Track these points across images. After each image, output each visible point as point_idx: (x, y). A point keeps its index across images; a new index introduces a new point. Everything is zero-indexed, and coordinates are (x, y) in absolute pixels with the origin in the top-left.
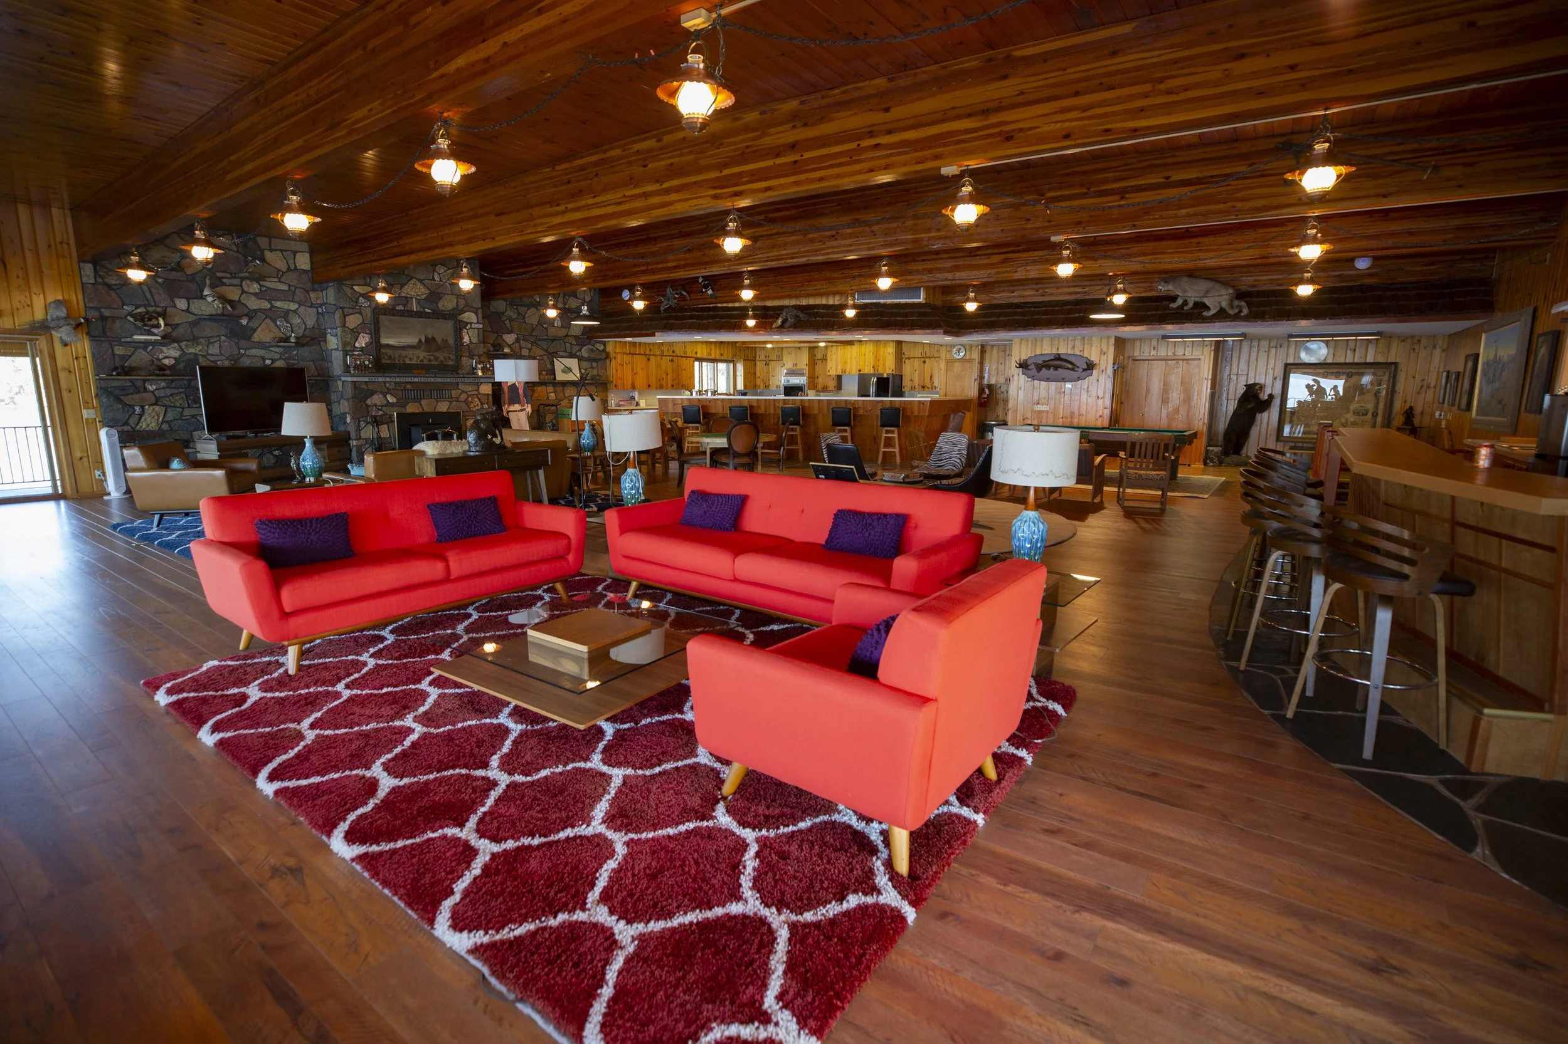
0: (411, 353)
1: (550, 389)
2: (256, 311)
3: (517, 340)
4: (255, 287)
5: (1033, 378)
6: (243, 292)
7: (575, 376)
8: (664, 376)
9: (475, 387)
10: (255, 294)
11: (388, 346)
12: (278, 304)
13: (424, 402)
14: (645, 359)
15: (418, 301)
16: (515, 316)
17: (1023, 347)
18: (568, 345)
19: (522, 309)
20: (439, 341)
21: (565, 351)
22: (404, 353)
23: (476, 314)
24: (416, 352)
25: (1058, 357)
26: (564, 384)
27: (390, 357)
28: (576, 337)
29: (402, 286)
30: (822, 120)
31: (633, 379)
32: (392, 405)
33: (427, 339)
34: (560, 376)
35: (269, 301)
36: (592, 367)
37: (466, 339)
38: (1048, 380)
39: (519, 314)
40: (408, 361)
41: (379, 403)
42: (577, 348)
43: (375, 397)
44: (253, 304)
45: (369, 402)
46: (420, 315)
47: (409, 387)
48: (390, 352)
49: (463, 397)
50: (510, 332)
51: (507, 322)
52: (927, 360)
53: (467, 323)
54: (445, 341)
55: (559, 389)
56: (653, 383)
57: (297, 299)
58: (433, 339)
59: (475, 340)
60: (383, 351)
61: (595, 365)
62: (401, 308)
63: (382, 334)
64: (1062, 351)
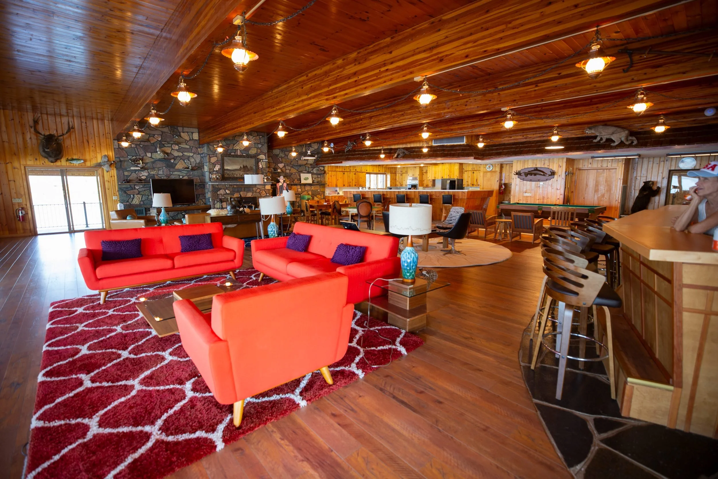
0: (237, 172)
1: (299, 187)
2: (177, 157)
3: (284, 166)
4: (177, 147)
5: (523, 180)
6: (172, 149)
7: (310, 181)
8: (351, 181)
9: (263, 186)
10: (177, 150)
11: (227, 170)
12: (186, 154)
13: (241, 193)
14: (342, 173)
15: (241, 151)
16: (283, 156)
17: (518, 164)
18: (307, 168)
19: (287, 153)
20: (249, 167)
21: (306, 170)
22: (234, 173)
23: (265, 155)
24: (239, 172)
25: (536, 169)
26: (305, 185)
27: (228, 174)
28: (311, 164)
29: (234, 145)
30: (366, 60)
31: (336, 182)
32: (228, 194)
33: (244, 167)
34: (303, 182)
35: (182, 153)
36: (318, 177)
37: (260, 166)
38: (531, 180)
39: (285, 155)
40: (235, 176)
41: (223, 193)
42: (311, 169)
43: (221, 191)
44: (176, 154)
45: (218, 193)
46: (240, 156)
47: (235, 186)
48: (228, 172)
49: (258, 190)
50: (282, 163)
51: (280, 159)
52: (475, 172)
53: (261, 160)
54: (251, 168)
55: (303, 187)
56: (346, 184)
57: (193, 151)
58: (246, 166)
59: (264, 166)
60: (225, 172)
61: (319, 176)
62: (233, 154)
63: (225, 165)
64: (538, 166)
